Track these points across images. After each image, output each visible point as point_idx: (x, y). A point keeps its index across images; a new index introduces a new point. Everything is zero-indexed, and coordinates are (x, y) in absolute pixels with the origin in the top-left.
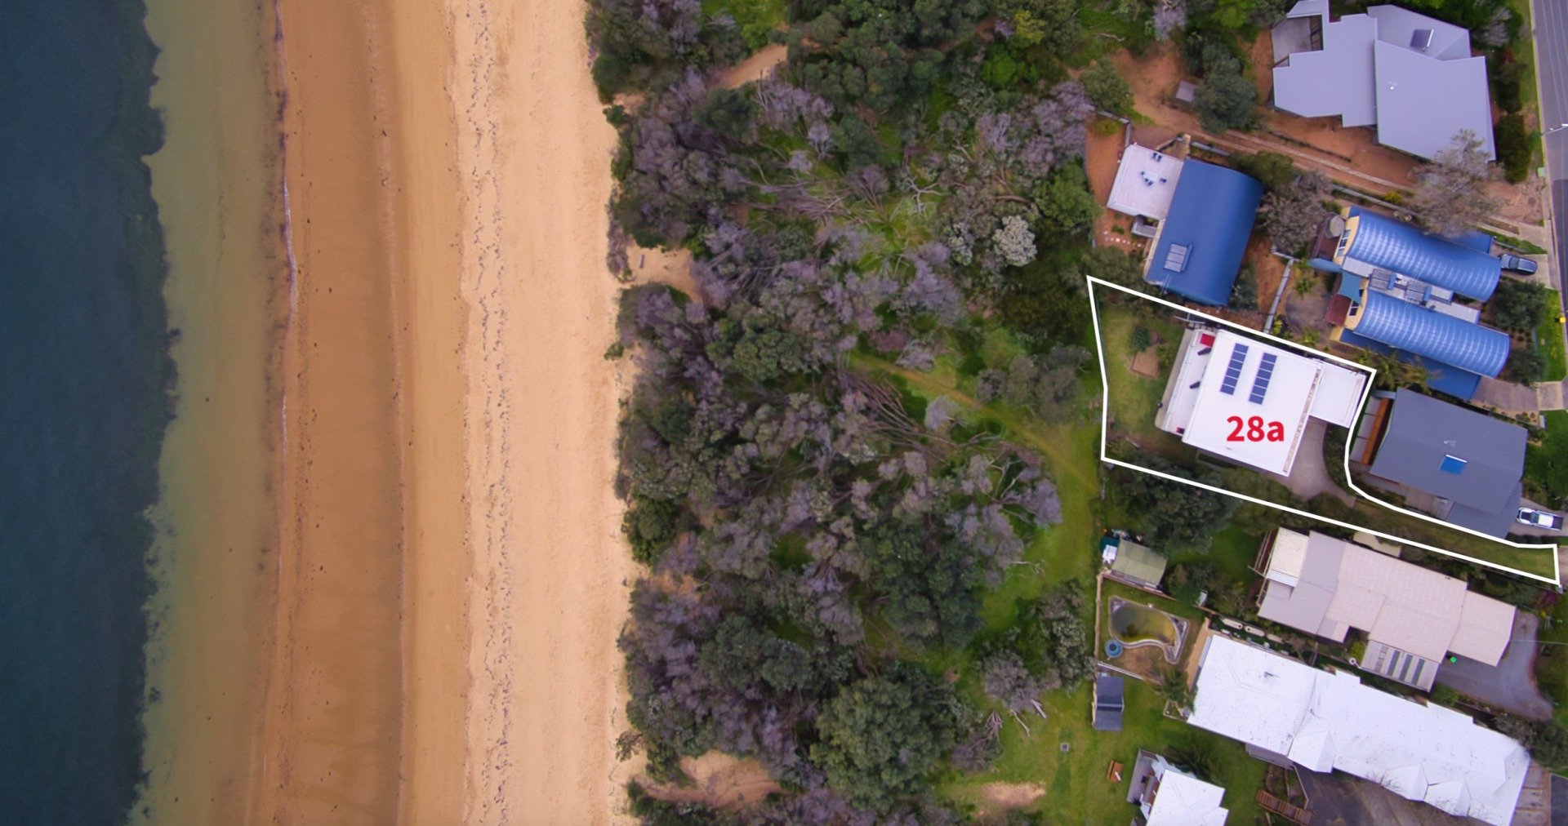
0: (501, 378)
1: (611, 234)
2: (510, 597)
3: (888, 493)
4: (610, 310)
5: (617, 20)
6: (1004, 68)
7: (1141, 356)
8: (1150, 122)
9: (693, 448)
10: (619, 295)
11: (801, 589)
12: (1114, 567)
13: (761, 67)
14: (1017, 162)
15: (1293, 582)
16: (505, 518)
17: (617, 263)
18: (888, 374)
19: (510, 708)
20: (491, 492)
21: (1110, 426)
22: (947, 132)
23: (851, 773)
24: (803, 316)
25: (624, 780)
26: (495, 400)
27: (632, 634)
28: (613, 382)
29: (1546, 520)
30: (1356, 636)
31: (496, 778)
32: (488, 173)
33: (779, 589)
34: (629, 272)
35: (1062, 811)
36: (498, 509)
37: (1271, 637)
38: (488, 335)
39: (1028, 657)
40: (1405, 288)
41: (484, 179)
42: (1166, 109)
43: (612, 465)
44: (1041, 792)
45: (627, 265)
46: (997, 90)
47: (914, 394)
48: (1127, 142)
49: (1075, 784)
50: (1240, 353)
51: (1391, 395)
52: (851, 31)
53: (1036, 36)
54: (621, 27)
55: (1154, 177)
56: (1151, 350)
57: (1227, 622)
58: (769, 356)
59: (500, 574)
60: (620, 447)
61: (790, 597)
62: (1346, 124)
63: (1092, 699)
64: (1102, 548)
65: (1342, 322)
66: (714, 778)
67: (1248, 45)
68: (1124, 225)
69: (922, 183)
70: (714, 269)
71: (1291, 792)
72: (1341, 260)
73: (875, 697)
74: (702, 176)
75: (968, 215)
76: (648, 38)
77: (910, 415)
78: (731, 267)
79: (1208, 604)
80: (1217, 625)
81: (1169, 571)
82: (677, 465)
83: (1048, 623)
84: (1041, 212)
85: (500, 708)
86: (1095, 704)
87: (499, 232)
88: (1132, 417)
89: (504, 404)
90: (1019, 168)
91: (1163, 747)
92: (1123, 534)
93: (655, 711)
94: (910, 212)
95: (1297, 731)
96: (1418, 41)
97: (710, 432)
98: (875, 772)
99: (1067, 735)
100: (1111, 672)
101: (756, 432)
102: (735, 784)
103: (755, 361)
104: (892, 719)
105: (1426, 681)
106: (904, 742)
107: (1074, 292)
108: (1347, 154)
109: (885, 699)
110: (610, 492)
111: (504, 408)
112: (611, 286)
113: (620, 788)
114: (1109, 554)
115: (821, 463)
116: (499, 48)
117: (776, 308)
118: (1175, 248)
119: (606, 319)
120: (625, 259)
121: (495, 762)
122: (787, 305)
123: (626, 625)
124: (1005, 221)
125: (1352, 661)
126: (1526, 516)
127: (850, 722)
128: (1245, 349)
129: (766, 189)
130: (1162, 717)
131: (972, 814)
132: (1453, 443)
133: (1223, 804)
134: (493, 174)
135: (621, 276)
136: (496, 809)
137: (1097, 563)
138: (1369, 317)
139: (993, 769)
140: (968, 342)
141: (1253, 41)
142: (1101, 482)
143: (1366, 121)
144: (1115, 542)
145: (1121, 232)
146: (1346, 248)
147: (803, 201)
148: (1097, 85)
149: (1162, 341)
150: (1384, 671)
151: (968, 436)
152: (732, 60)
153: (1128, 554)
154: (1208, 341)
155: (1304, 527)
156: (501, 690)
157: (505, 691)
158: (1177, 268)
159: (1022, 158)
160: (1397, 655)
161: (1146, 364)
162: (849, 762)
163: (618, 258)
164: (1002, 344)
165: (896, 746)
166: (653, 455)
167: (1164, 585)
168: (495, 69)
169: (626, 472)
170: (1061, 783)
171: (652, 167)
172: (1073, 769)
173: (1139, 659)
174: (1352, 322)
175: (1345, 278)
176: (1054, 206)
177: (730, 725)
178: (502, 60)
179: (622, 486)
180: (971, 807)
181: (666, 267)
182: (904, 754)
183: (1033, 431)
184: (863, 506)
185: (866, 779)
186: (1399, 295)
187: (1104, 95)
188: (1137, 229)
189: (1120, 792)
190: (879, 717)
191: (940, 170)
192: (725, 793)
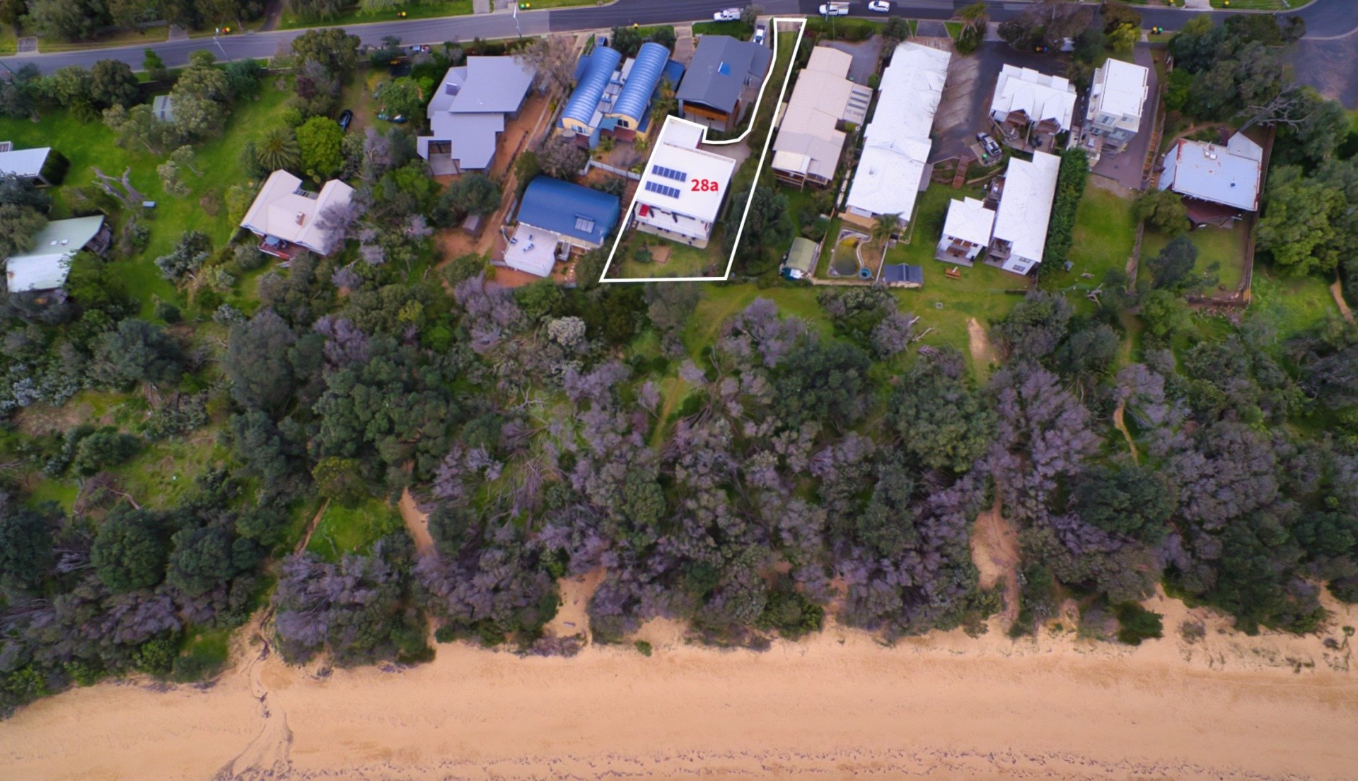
0: (667, 759)
1: (544, 652)
2: (862, 750)
3: (754, 413)
4: (610, 655)
5: (363, 627)
6: (439, 333)
7: (654, 257)
8: (490, 250)
9: (722, 561)
10: (597, 645)
11: (833, 477)
12: (806, 270)
13: (418, 521)
14: (509, 328)
15: (808, 159)
16: (792, 755)
17: (569, 647)
18: (666, 427)
19: (959, 750)
20: (769, 769)
21: (706, 275)
22: (483, 377)
23: (970, 435)
24: (612, 470)
25: (1009, 642)
26: (686, 764)
27: (884, 636)
28: (671, 653)
29: (760, 33)
30: (841, 126)
31: (1023, 763)
32: (485, 769)
33: (835, 500)
34: (578, 636)
35: (986, 306)
36: (785, 762)
37: (848, 176)
38: (628, 771)
39: (873, 322)
40: (611, 95)
41: (490, 774)
42: (482, 241)
43: (741, 654)
44: (974, 321)
45: (572, 638)
46: (455, 340)
47: (681, 408)
48: (502, 263)
49: (966, 299)
50: (651, 187)
51: (681, 102)
52: (397, 428)
53: (418, 307)
54: (370, 623)
55: (528, 243)
56: (650, 249)
57: (839, 201)
58: (644, 490)
59: (843, 760)
60: (726, 646)
61: (840, 488)
62: (501, 129)
63: (902, 287)
64: (792, 279)
65: (632, 133)
66: (996, 561)
67: (443, 189)
68: (561, 267)
69: (520, 400)
70: (576, 550)
71: (950, 167)
72: (590, 131)
73: (911, 419)
74: (499, 555)
75: (546, 362)
76: (382, 599)
77: (697, 410)
78: (576, 536)
79: (828, 213)
80: (843, 208)
81: (805, 236)
82: (736, 577)
83: (849, 310)
84: (547, 313)
85: (961, 760)
86: (906, 285)
87: (538, 760)
88: (699, 263)
89: (690, 756)
90: (513, 326)
91: (932, 244)
92: (782, 266)
93: (943, 601)
94: (541, 410)
95: (907, 157)
96: (453, 91)
97: (707, 546)
98: (967, 417)
99: (931, 304)
100: (881, 276)
101: (707, 508)
102: (999, 544)
103: (649, 502)
104: (926, 407)
105: (868, 91)
106: (943, 398)
107: (607, 292)
108: (522, 133)
109: (912, 412)
110: (765, 656)
111: (694, 756)
112: (590, 654)
113: (1016, 645)
114: (797, 274)
115: (733, 465)
116: (375, 757)
117: (607, 491)
118: (578, 226)
119: (617, 658)
120: (566, 639)
121: (1008, 765)
122: (605, 482)
123: (878, 642)
124: (551, 336)
125: (858, 129)
126: (758, 41)
127: (931, 436)
128: (649, 184)
129: (515, 512)
130: (911, 245)
131: (996, 365)
132: (710, 67)
133: (962, 200)
134: (486, 765)
135: (581, 643)
136: (1051, 763)
137: (804, 283)
138: (629, 112)
139: (961, 350)
140: (640, 369)
141: (441, 186)
142: (745, 281)
143: (501, 119)
144: (788, 270)
145: (566, 269)
146: (583, 126)
147: (528, 490)
148: (459, 272)
149: (645, 244)
150: (864, 112)
151: (714, 369)
152: (409, 541)
153: (796, 261)
154: (647, 209)
155: (771, 154)
156: (944, 759)
157: (946, 755)
158: (591, 225)
159: (506, 323)
160: (851, 105)
161: (661, 254)
162: (964, 437)
163: (566, 644)
164: (645, 346)
165: (947, 403)
166: (728, 599)
167: (818, 241)
168: (395, 761)
169: (747, 640)
170: (967, 308)
171: (488, 597)
172: (954, 300)
173: (871, 258)
174: (633, 124)
175: (603, 126)
176: (543, 302)
177: (945, 530)
178: (387, 754)
179: (760, 645)
180: (991, 366)
181: (575, 603)
182: (952, 396)
183: (709, 326)
184: (764, 427)
185: (974, 423)
186: (615, 98)
187: (466, 268)
188: (564, 257)
189: (967, 271)
190: (924, 415)
191: (511, 382)
192: (1006, 552)
